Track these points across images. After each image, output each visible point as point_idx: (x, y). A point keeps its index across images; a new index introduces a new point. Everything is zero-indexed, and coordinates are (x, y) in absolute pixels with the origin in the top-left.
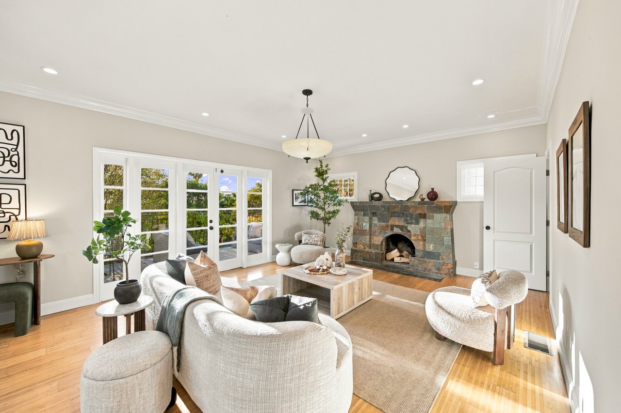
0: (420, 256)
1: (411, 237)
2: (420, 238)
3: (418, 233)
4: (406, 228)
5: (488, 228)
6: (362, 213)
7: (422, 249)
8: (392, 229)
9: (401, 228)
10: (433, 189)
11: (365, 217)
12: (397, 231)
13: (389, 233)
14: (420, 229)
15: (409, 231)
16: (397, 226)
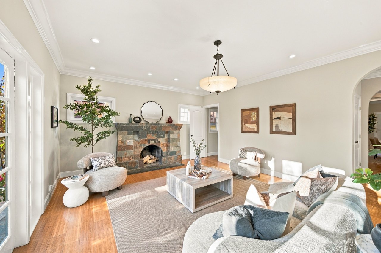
0: (165, 155)
1: (160, 145)
2: (165, 145)
3: (164, 142)
4: (157, 140)
5: (192, 136)
6: (127, 132)
7: (166, 151)
8: (149, 142)
9: (154, 140)
10: (170, 117)
11: (129, 136)
12: (152, 143)
13: (147, 145)
14: (165, 140)
15: (159, 142)
16: (152, 140)
